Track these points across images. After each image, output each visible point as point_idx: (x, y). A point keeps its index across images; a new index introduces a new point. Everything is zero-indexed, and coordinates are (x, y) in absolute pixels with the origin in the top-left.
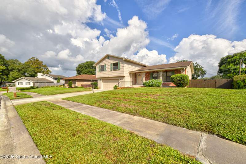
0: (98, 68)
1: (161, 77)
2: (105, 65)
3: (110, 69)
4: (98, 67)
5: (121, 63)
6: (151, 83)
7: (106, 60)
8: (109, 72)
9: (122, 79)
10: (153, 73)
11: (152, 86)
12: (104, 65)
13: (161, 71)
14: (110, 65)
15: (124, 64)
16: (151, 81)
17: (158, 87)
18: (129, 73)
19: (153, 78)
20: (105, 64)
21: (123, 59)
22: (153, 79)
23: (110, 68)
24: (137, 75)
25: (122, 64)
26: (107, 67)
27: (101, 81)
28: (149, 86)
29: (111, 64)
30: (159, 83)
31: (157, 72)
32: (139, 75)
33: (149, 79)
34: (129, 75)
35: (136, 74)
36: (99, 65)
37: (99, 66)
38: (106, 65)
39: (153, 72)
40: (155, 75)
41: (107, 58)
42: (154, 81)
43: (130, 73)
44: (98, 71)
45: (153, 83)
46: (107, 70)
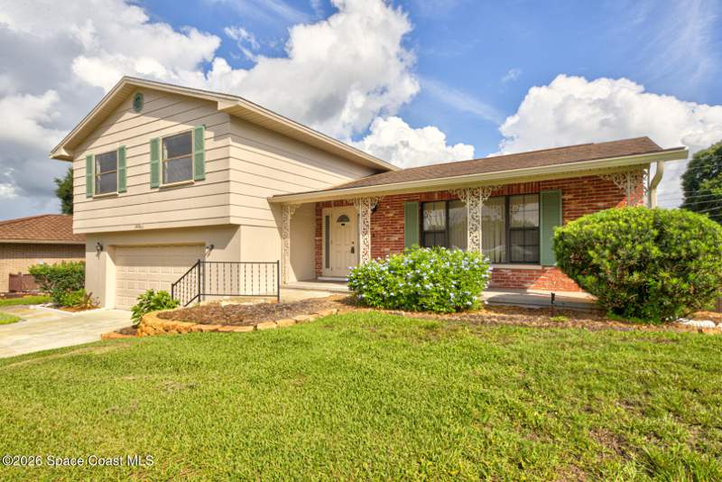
0: (84, 172)
1: (479, 234)
2: (122, 150)
3: (148, 178)
4: (84, 163)
5: (208, 134)
6: (410, 274)
7: (128, 115)
8: (145, 198)
9: (223, 247)
10: (422, 205)
11: (413, 302)
12: (113, 154)
13: (473, 190)
14: (148, 148)
15: (229, 141)
16: (408, 259)
17: (458, 310)
18: (272, 204)
19: (427, 238)
20: (117, 146)
21: (221, 106)
22: (423, 244)
23: (148, 168)
24: (327, 217)
25: (216, 138)
26: (129, 163)
27: (106, 255)
28: (393, 303)
29: (154, 142)
30: (463, 280)
31: (449, 199)
32: (344, 219)
33: (399, 247)
34: (268, 216)
35: (326, 211)
36: (87, 153)
37: (89, 158)
38: (128, 153)
39: (423, 201)
40: (435, 219)
41: (130, 104)
42: (431, 260)
43: (278, 206)
44: (84, 189)
45: (418, 279)
46: (129, 182)
